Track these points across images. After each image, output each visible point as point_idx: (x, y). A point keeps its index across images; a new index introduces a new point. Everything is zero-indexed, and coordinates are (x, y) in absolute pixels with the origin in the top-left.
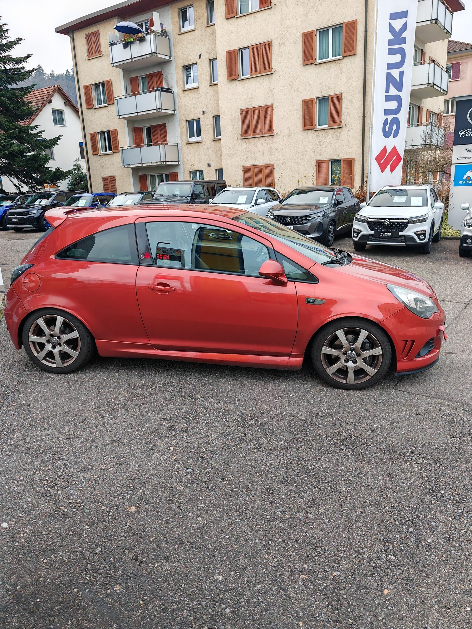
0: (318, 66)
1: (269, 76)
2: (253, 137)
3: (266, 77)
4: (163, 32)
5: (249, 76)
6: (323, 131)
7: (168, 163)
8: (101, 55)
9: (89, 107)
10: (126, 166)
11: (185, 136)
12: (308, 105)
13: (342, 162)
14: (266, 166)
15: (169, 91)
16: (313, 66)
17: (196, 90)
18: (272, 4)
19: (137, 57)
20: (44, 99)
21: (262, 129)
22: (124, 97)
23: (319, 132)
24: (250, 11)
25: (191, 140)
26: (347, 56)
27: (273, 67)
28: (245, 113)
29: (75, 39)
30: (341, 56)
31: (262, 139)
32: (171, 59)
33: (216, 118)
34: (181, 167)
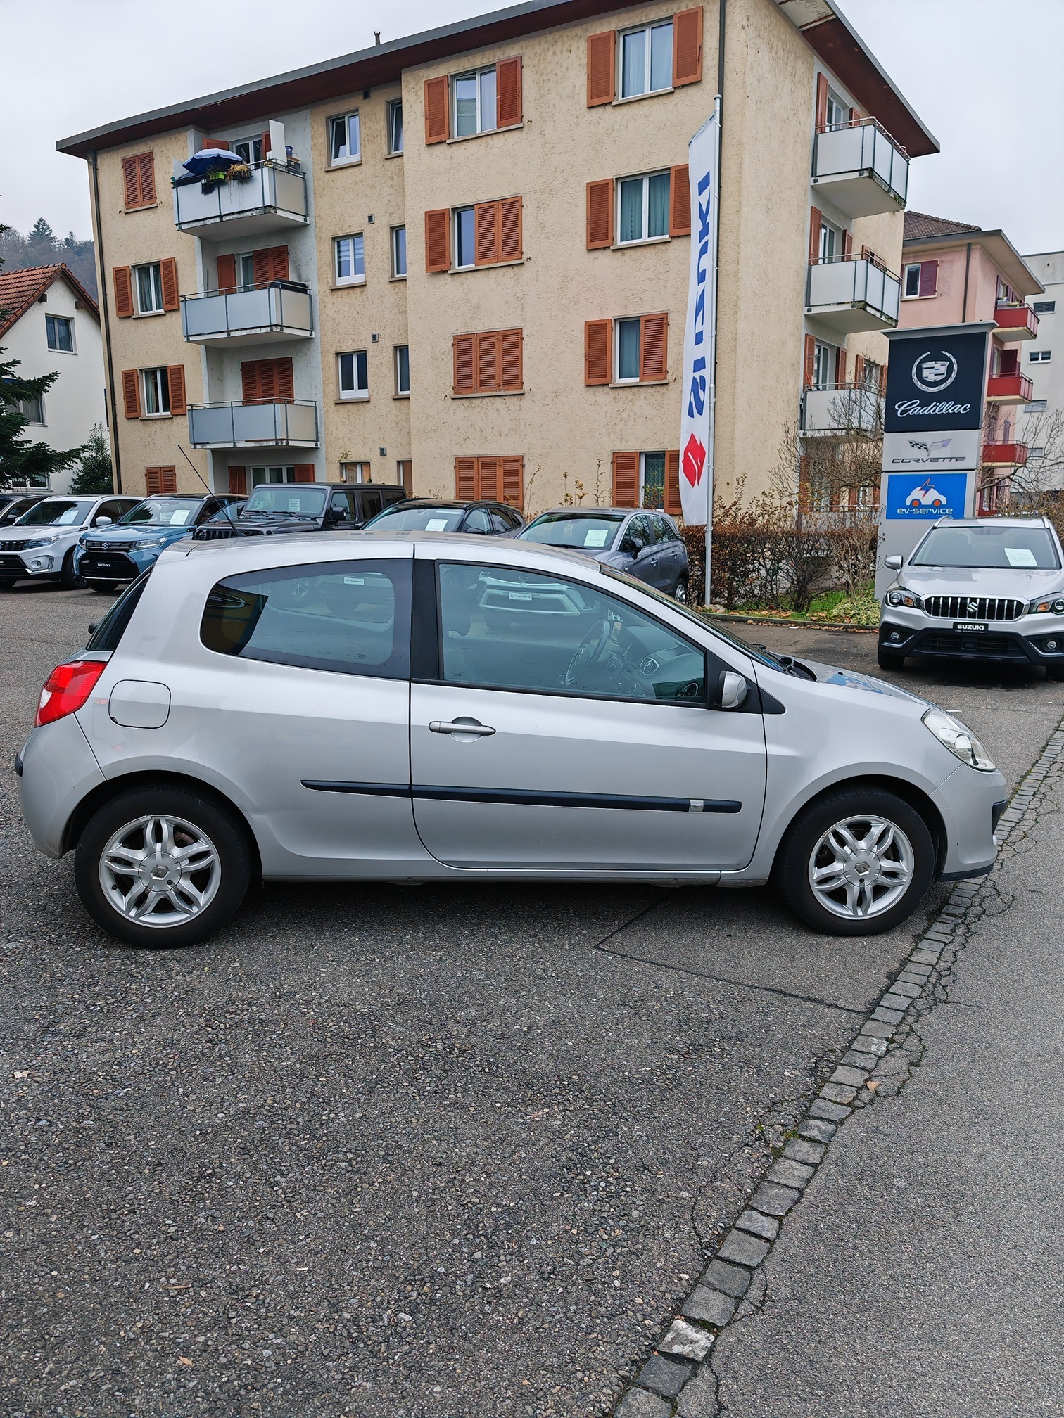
0: (619, 254)
1: (515, 268)
2: (479, 395)
3: (510, 269)
4: (292, 163)
5: (474, 265)
6: (628, 389)
7: (291, 443)
8: (155, 205)
9: (124, 314)
10: (199, 446)
11: (332, 387)
12: (596, 333)
13: (667, 457)
14: (506, 459)
15: (301, 288)
16: (608, 252)
17: (358, 290)
18: (525, 120)
19: (233, 213)
20: (28, 293)
21: (499, 380)
22: (202, 296)
23: (620, 392)
24: (478, 131)
25: (346, 395)
26: (679, 237)
27: (524, 250)
28: (462, 344)
29: (99, 167)
30: (667, 236)
31: (498, 399)
32: (308, 223)
33: (402, 352)
34: (322, 454)
